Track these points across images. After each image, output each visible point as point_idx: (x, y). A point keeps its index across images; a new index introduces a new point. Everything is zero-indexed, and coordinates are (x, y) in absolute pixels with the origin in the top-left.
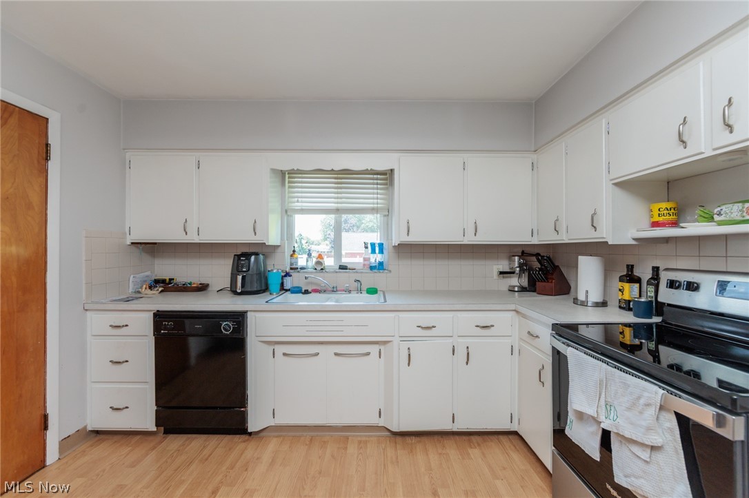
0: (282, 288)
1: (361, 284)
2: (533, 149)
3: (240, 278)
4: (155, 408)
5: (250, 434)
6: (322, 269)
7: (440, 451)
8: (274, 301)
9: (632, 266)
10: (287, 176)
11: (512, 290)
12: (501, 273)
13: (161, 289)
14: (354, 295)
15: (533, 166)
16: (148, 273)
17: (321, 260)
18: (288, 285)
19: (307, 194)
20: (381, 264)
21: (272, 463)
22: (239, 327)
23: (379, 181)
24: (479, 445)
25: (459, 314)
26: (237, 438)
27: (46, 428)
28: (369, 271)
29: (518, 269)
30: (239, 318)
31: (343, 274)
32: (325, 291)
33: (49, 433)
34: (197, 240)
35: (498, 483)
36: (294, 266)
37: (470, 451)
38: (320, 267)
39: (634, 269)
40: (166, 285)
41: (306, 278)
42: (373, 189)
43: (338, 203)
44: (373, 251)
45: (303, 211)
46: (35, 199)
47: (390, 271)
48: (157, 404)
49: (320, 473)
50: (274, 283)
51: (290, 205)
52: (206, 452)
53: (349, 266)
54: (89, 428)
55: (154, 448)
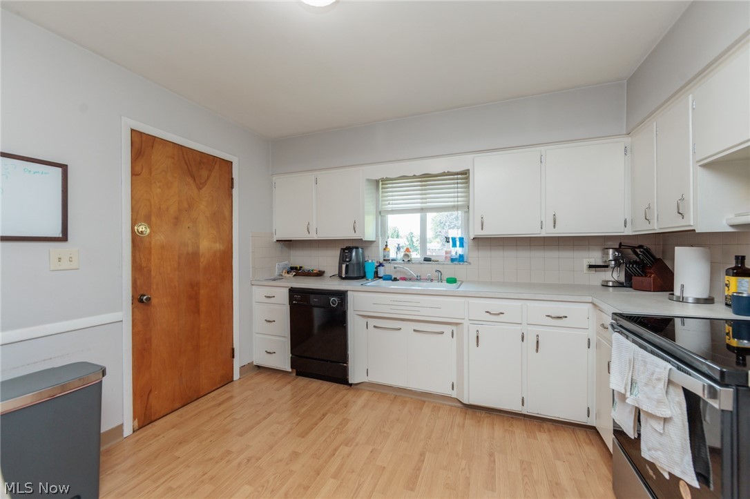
0: (376, 276)
1: (441, 275)
2: (625, 133)
3: (344, 266)
4: (291, 355)
5: (351, 385)
6: (409, 261)
7: (506, 428)
8: (368, 284)
9: (743, 258)
10: (381, 183)
11: (605, 285)
12: (591, 266)
13: (294, 274)
14: (435, 283)
15: (626, 151)
16: (286, 262)
17: (408, 253)
18: (381, 273)
19: (397, 197)
20: (461, 256)
21: (364, 406)
22: (342, 302)
23: (459, 181)
24: (549, 431)
25: (528, 303)
26: (341, 386)
27: (233, 357)
28: (450, 262)
29: (613, 262)
30: (342, 295)
31: (427, 265)
32: (410, 279)
33: (234, 360)
34: (315, 238)
35: (559, 463)
36: (386, 258)
37: (538, 434)
38: (407, 259)
39: (746, 261)
40: (297, 271)
41: (395, 268)
42: (454, 188)
43: (422, 203)
44: (454, 245)
45: (393, 212)
46: (227, 213)
47: (470, 263)
48: (291, 353)
49: (398, 420)
50: (370, 271)
51: (384, 207)
52: (321, 391)
53: (433, 259)
54: (255, 364)
55: (290, 383)
